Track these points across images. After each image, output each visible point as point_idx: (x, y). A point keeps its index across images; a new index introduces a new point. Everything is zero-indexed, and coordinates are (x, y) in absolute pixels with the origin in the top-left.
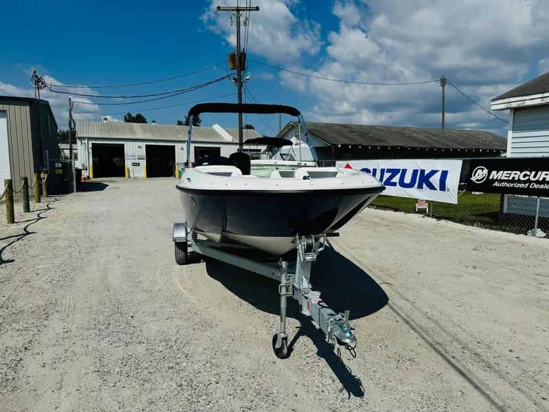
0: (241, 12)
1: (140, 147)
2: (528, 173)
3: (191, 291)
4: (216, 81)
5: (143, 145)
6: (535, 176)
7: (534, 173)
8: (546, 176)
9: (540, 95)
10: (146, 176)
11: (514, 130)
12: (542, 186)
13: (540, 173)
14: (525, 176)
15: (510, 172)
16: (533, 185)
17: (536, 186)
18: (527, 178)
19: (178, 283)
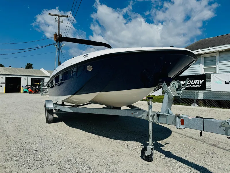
0: (60, 17)
1: (2, 78)
2: (190, 81)
3: (65, 134)
4: (48, 46)
5: (4, 77)
6: (193, 82)
7: (192, 81)
8: (197, 82)
10: (5, 92)
12: (196, 86)
13: (195, 81)
14: (189, 82)
15: (183, 81)
16: (193, 86)
17: (194, 86)
18: (190, 83)
19: (54, 132)
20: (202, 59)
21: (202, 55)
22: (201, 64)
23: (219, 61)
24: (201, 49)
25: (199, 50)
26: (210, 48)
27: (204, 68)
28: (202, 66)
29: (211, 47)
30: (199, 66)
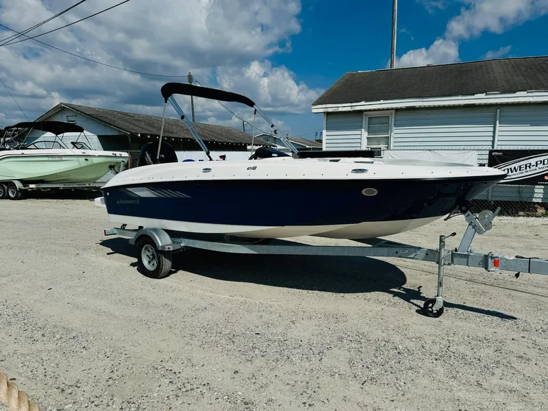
9: (350, 104)
11: (327, 129)
20: (365, 122)
21: (365, 113)
22: (363, 130)
23: (395, 126)
24: (366, 101)
25: (363, 103)
26: (382, 102)
27: (368, 138)
28: (365, 134)
29: (384, 100)
30: (359, 132)
